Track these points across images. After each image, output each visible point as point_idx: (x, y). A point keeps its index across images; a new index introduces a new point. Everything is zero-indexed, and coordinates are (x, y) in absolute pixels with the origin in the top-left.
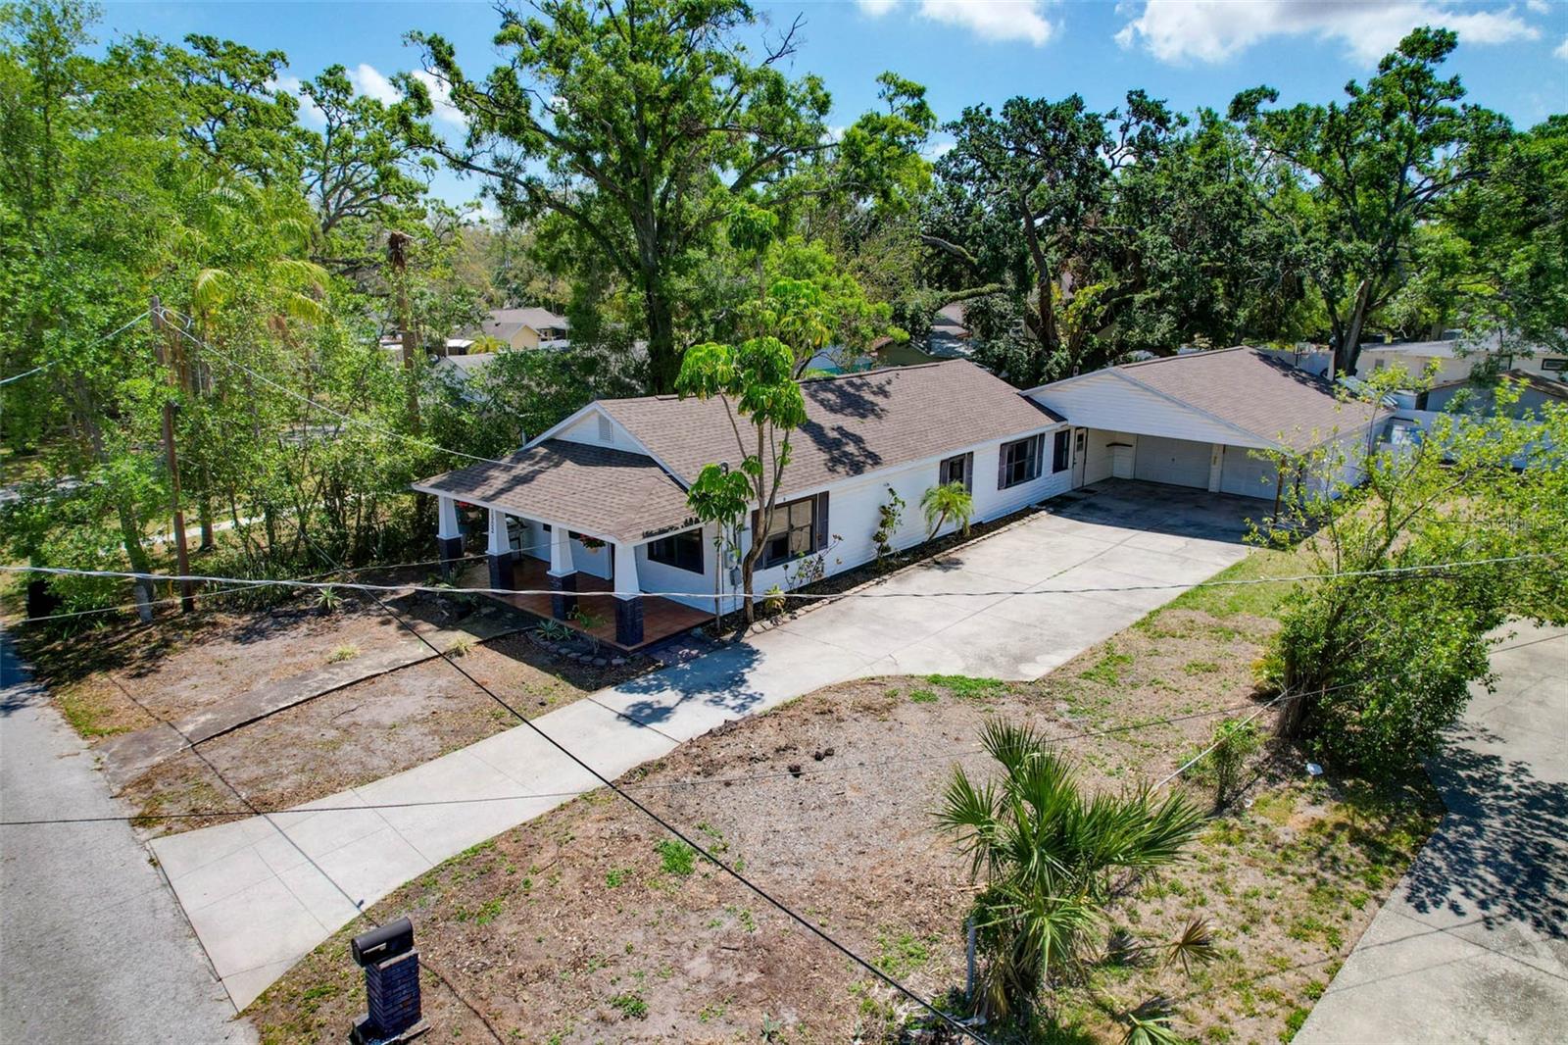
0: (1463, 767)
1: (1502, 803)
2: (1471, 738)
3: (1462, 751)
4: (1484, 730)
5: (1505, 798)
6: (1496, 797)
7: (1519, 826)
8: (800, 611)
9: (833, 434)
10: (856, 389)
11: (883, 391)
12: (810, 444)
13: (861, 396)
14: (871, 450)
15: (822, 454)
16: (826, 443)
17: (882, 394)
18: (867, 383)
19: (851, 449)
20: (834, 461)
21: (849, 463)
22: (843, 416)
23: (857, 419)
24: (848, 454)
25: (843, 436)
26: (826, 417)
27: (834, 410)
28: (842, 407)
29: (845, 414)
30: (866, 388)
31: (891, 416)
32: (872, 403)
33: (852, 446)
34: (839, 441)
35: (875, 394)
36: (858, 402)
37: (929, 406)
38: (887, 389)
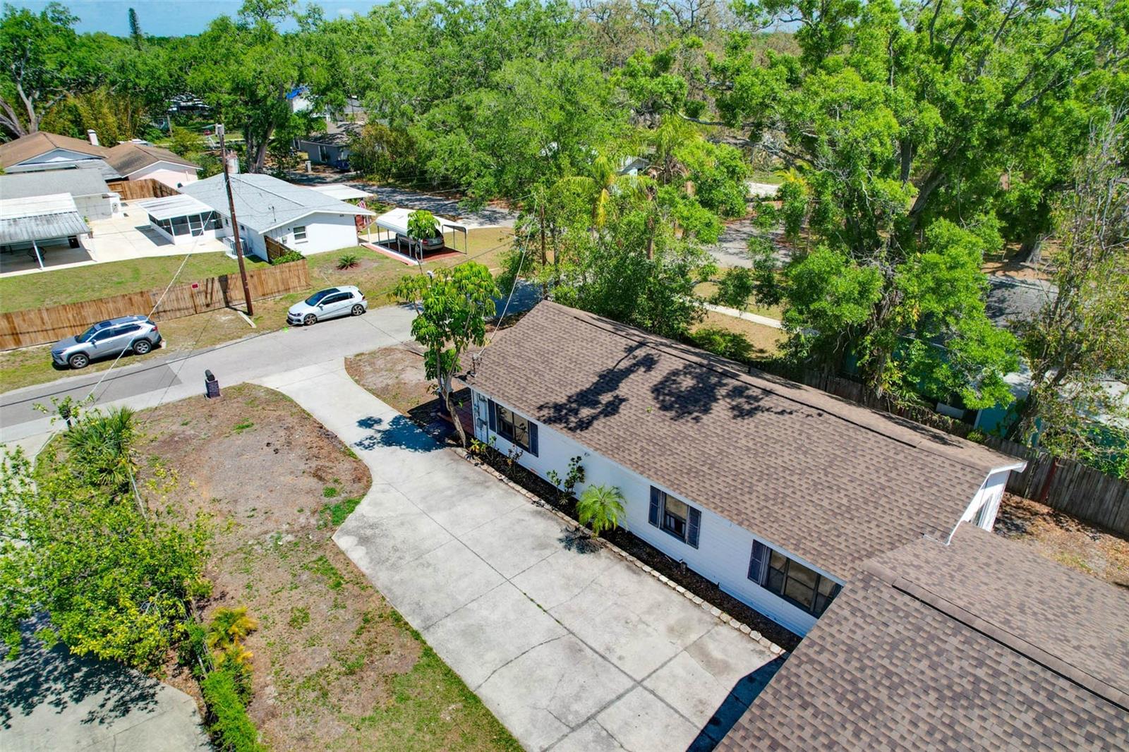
0: (87, 675)
1: (50, 668)
2: (103, 706)
3: (99, 688)
4: (102, 722)
5: (50, 672)
6: (56, 668)
7: (33, 659)
8: (485, 466)
9: (606, 398)
10: (728, 395)
11: (751, 413)
12: (573, 391)
13: (716, 400)
14: (595, 423)
15: (562, 400)
16: (586, 397)
17: (740, 413)
18: (757, 399)
19: (585, 412)
20: (558, 407)
21: (560, 414)
22: (650, 396)
23: (652, 405)
24: (576, 412)
25: (609, 404)
26: (637, 388)
27: (657, 390)
28: (671, 394)
29: (656, 398)
30: (742, 400)
31: (687, 427)
32: (706, 410)
33: (593, 411)
34: (594, 404)
35: (733, 408)
36: (697, 401)
37: (749, 449)
38: (759, 415)
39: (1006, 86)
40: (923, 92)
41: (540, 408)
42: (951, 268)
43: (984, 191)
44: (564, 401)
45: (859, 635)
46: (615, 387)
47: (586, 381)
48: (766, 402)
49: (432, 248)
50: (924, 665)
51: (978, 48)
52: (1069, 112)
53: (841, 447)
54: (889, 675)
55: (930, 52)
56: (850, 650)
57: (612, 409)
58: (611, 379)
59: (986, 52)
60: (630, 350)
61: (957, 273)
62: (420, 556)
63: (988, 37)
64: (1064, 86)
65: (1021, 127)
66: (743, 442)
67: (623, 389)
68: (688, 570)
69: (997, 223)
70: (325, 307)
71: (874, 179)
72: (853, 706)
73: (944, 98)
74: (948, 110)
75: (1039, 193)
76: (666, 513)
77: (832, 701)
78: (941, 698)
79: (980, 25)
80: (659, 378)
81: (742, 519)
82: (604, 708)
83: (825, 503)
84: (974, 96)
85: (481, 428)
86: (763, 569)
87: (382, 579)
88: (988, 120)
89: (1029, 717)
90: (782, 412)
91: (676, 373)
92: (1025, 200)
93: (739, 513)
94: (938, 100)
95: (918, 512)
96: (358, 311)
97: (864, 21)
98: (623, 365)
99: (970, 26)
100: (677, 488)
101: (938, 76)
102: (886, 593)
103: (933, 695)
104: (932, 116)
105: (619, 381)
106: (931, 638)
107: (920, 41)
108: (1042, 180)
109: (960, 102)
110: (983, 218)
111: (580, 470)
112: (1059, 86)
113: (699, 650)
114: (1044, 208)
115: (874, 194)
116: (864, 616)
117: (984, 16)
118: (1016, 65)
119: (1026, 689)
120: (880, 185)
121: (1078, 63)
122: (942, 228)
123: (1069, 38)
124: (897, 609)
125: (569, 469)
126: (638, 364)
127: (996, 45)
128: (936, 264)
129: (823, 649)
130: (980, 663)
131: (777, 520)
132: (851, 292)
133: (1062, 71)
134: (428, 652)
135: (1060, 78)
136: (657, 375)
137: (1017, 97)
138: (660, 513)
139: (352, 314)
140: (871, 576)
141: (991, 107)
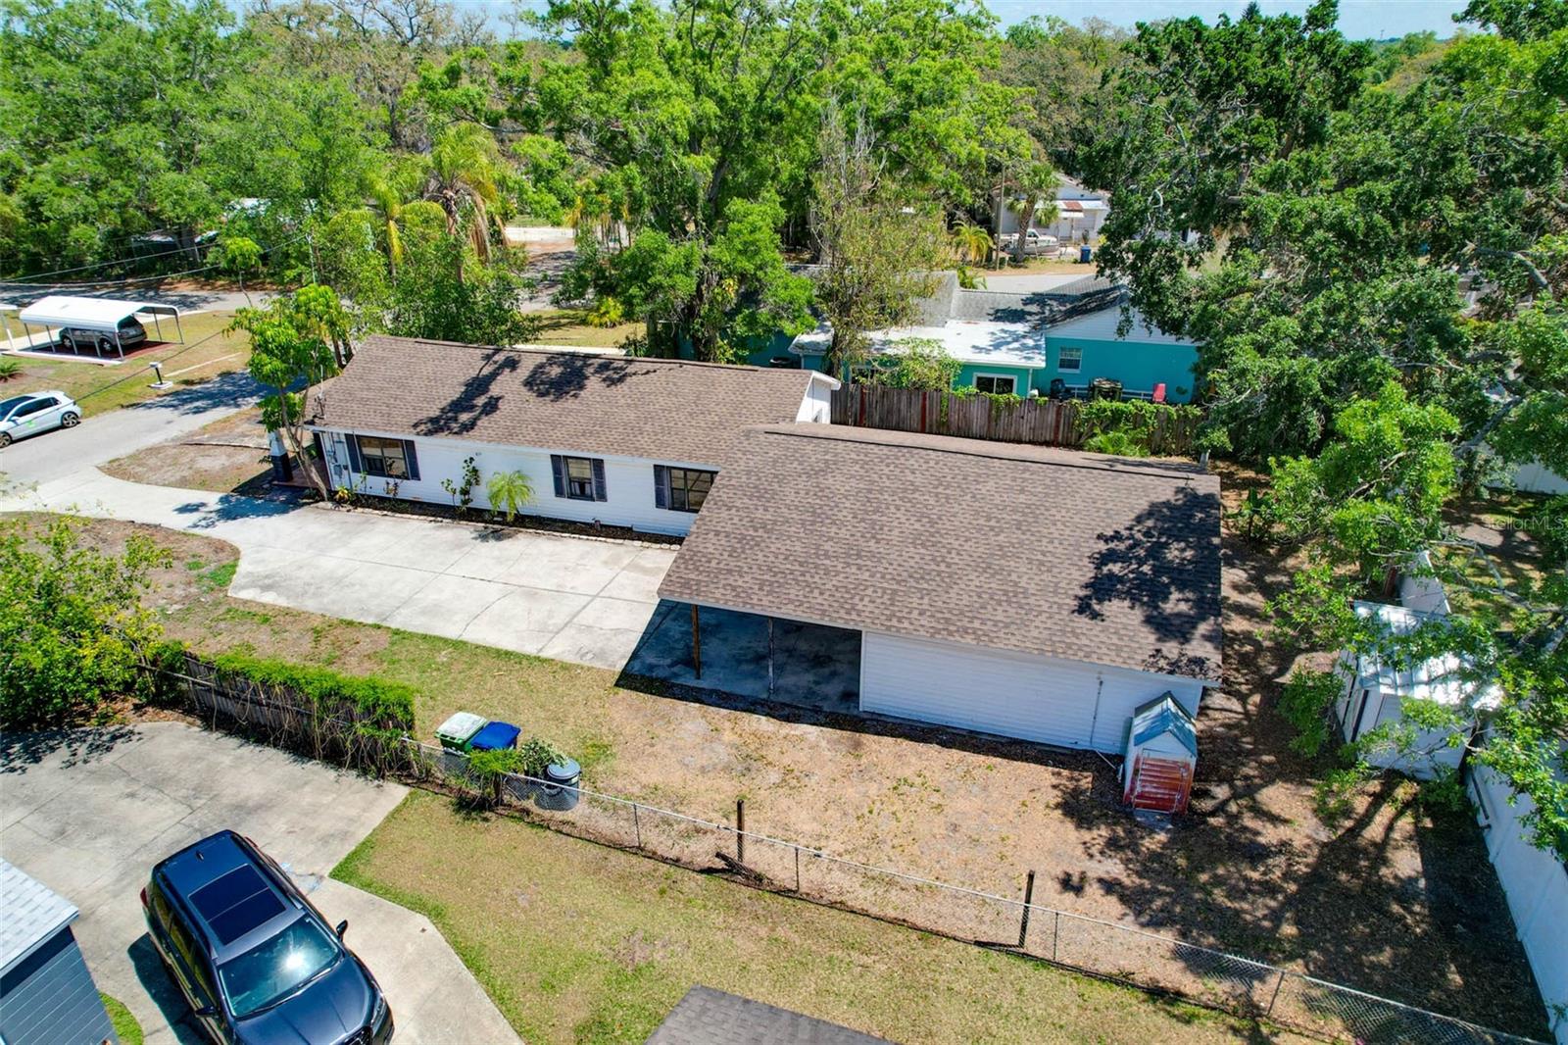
8: (360, 510)
9: (481, 401)
10: (596, 372)
11: (621, 380)
12: (444, 403)
13: (587, 378)
14: (479, 423)
15: (435, 413)
16: (458, 406)
17: (612, 382)
18: (622, 369)
19: (464, 417)
20: (433, 420)
21: (437, 426)
22: (524, 390)
23: (531, 396)
24: (456, 420)
25: (486, 405)
26: (508, 386)
27: (529, 383)
28: (543, 383)
29: (531, 389)
30: (610, 372)
31: (568, 403)
32: (582, 387)
33: (471, 415)
34: (472, 408)
35: (604, 380)
36: (569, 383)
37: (629, 405)
38: (628, 379)
39: (759, 84)
40: (699, 88)
41: (415, 426)
42: (751, 232)
43: (762, 176)
44: (438, 413)
45: (751, 464)
46: (486, 390)
47: (455, 392)
48: (631, 369)
49: (131, 341)
50: (795, 464)
51: (731, 52)
52: (808, 104)
53: (702, 384)
54: (776, 476)
55: (694, 56)
56: (748, 473)
57: (492, 406)
58: (479, 385)
59: (737, 55)
60: (488, 358)
61: (758, 235)
62: (338, 582)
63: (736, 44)
64: (799, 83)
65: (777, 117)
66: (623, 401)
67: (495, 390)
68: (602, 526)
69: (779, 199)
70: (21, 420)
71: (680, 156)
72: (758, 498)
73: (716, 92)
74: (721, 102)
75: (802, 172)
76: (571, 481)
77: (746, 500)
78: (809, 476)
79: (728, 34)
80: (527, 374)
81: (641, 452)
82: (575, 616)
83: (702, 424)
84: (737, 91)
85: (340, 476)
86: (667, 493)
87: (310, 605)
88: (752, 112)
89: (857, 468)
90: (648, 372)
91: (541, 366)
92: (793, 178)
93: (637, 449)
94: (712, 94)
95: (771, 411)
96: (68, 421)
97: (635, 30)
98: (485, 371)
99: (721, 34)
100: (579, 447)
101: (707, 75)
102: (762, 437)
103: (804, 477)
104: (710, 107)
105: (489, 383)
106: (796, 451)
107: (684, 47)
108: (801, 161)
109: (728, 96)
110: (768, 195)
111: (475, 471)
112: (794, 82)
113: (633, 567)
114: (808, 183)
115: (683, 169)
116: (752, 453)
117: (730, 26)
118: (762, 66)
119: (853, 456)
120: (685, 160)
121: (804, 65)
122: (736, 205)
123: (793, 45)
124: (771, 443)
125: (464, 472)
126: (502, 367)
127: (744, 49)
128: (740, 231)
129: (730, 479)
130: (826, 453)
131: (669, 445)
132: (679, 265)
133: (795, 71)
134: (397, 632)
135: (795, 77)
136: (524, 371)
137: (767, 93)
138: (565, 482)
139: (62, 427)
140: (750, 431)
141: (750, 99)
